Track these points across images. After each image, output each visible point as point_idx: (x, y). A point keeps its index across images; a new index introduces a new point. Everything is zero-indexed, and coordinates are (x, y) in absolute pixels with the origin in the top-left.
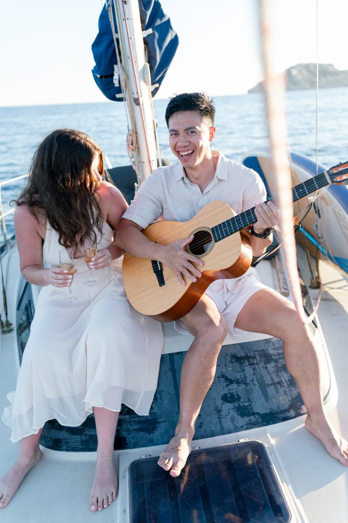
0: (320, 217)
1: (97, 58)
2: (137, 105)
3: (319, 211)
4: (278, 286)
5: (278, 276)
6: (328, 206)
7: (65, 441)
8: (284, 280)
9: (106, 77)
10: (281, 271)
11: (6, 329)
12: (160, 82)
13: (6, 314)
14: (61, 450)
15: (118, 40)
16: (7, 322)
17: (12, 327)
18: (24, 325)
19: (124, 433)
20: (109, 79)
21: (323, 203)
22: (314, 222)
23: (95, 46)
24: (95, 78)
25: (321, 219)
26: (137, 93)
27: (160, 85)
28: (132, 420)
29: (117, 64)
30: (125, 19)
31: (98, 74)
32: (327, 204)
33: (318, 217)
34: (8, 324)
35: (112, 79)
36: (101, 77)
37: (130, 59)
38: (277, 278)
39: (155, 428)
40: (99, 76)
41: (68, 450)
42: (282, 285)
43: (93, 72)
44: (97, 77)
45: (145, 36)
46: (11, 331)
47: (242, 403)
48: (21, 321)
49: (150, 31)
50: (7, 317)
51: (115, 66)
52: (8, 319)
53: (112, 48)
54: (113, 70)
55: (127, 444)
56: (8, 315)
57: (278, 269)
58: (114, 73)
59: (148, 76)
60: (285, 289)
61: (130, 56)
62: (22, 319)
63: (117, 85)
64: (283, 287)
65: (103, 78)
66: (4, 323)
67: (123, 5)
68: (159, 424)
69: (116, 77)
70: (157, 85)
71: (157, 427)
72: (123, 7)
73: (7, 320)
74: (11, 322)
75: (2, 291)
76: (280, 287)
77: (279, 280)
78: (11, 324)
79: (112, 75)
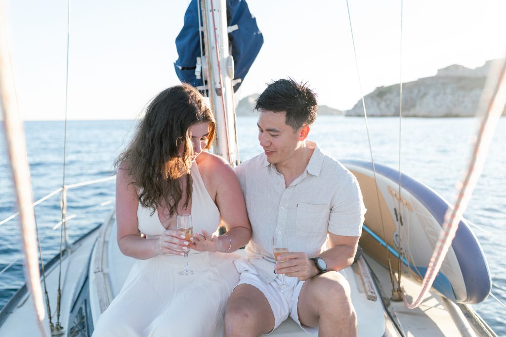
0: (402, 224)
1: (181, 51)
2: (218, 95)
3: (401, 218)
4: (364, 290)
5: (362, 280)
6: (412, 211)
8: (369, 284)
9: (188, 69)
10: (366, 275)
11: (56, 332)
12: (242, 77)
13: (59, 316)
15: (203, 33)
16: (58, 324)
17: (62, 331)
18: (77, 329)
20: (191, 71)
21: (407, 209)
22: (394, 232)
23: (179, 39)
24: (177, 69)
25: (403, 227)
26: (220, 83)
27: (242, 81)
29: (200, 56)
30: (212, 10)
31: (180, 65)
32: (411, 209)
33: (400, 224)
34: (59, 327)
35: (194, 72)
36: (183, 69)
37: (215, 49)
38: (360, 282)
40: (180, 68)
42: (368, 289)
43: (175, 65)
44: (179, 69)
45: (231, 31)
46: (61, 335)
48: (74, 325)
49: (235, 27)
50: (58, 318)
51: (198, 59)
52: (60, 321)
53: (196, 40)
54: (196, 62)
56: (60, 317)
57: (362, 273)
58: (197, 66)
59: (232, 68)
60: (372, 292)
61: (215, 46)
62: (74, 322)
63: (198, 77)
64: (369, 290)
65: (185, 70)
66: (55, 325)
69: (198, 69)
70: (239, 80)
73: (58, 322)
74: (62, 326)
76: (365, 290)
77: (364, 284)
78: (62, 328)
79: (195, 67)
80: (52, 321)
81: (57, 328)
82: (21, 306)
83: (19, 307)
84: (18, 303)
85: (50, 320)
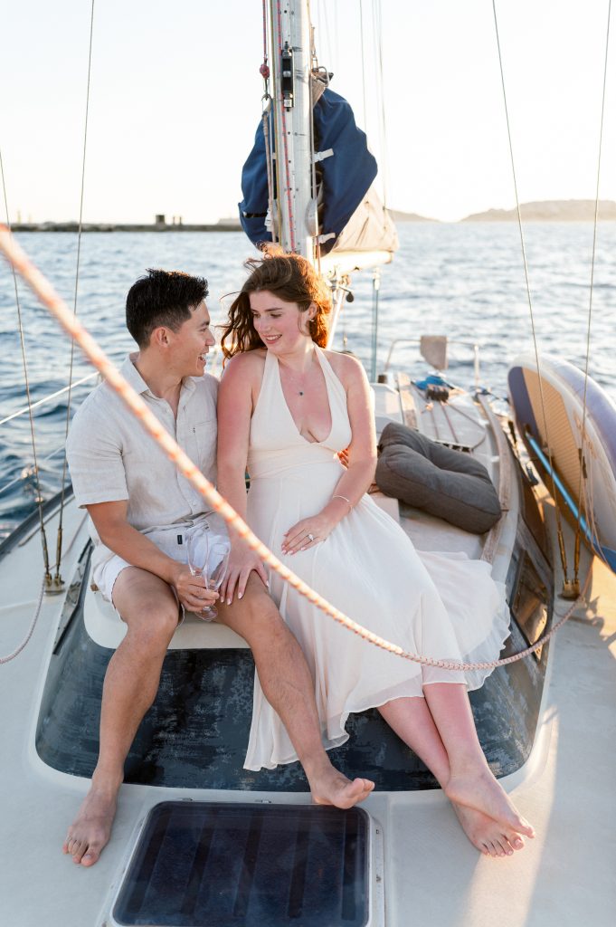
0: (586, 475)
3: (585, 465)
7: (75, 759)
9: (257, 215)
11: (53, 588)
12: (339, 230)
13: (58, 565)
14: (67, 772)
15: (275, 165)
16: (57, 576)
17: (63, 587)
19: (163, 760)
20: (260, 219)
27: (337, 235)
28: (179, 742)
30: (284, 134)
31: (244, 210)
34: (58, 580)
35: (264, 221)
36: (249, 216)
39: (210, 762)
40: (245, 214)
41: (76, 773)
43: (239, 207)
45: (320, 160)
46: (60, 592)
47: (357, 746)
49: (329, 153)
50: (58, 569)
52: (60, 573)
54: (267, 207)
55: (163, 778)
56: (61, 567)
59: (314, 221)
63: (270, 229)
65: (252, 217)
66: (53, 577)
67: (283, 112)
68: (217, 757)
69: (269, 218)
70: (332, 235)
71: (213, 760)
72: (284, 115)
73: (58, 574)
74: (62, 579)
75: (58, 527)
78: (63, 583)
79: (266, 214)
80: (50, 572)
81: (56, 582)
82: (23, 544)
83: (20, 546)
84: (19, 540)
85: (48, 569)
